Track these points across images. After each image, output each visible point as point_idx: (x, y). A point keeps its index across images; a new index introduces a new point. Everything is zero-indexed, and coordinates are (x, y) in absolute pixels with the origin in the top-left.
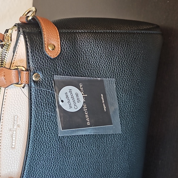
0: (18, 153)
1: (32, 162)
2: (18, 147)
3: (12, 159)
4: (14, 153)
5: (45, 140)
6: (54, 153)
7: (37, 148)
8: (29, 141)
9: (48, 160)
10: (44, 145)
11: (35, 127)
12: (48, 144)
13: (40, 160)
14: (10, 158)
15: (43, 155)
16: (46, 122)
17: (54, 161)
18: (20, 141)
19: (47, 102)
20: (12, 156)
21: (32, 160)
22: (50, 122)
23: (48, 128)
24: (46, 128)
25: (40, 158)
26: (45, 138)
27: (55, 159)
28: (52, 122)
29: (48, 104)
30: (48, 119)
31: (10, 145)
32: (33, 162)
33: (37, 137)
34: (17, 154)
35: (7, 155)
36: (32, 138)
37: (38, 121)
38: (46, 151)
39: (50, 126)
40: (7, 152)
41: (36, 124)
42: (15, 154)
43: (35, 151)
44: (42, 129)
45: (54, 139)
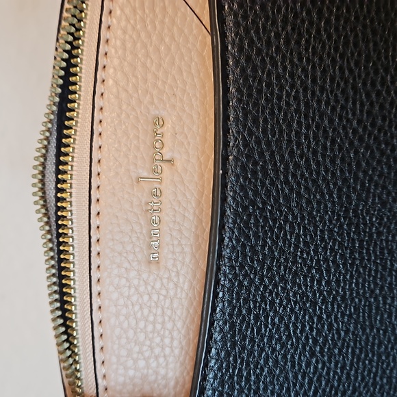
0: (176, 285)
1: (240, 311)
2: (175, 260)
3: (150, 311)
4: (158, 285)
5: (289, 209)
6: (328, 271)
7: (256, 244)
8: (223, 213)
9: (304, 304)
10: (285, 235)
11: (246, 145)
12: (305, 228)
13: (272, 303)
14: (141, 308)
15: (286, 281)
16: (289, 126)
17: (333, 308)
18: (180, 231)
19: (293, 29)
20: (150, 297)
21: (238, 300)
22: (308, 128)
23: (301, 157)
24: (292, 154)
25: (271, 293)
26: (287, 199)
27: (335, 298)
28: (318, 127)
29: (298, 43)
30: (297, 111)
31: (137, 250)
32: (244, 311)
33: (256, 193)
34: (172, 293)
35: (129, 297)
36: (234, 198)
38: (295, 262)
39: (309, 147)
40: (127, 280)
42: (164, 292)
43: (252, 261)
44: (277, 158)
45: (326, 206)
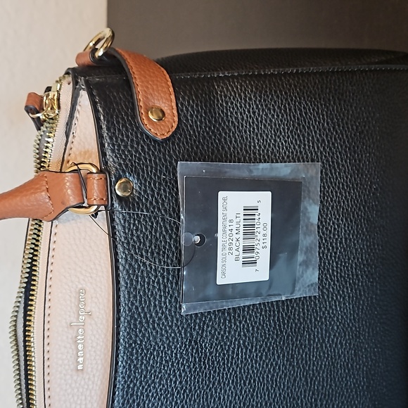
0: (93, 383)
1: (128, 401)
2: (92, 368)
3: (78, 398)
4: (83, 383)
5: (156, 343)
6: (180, 376)
7: (137, 364)
8: (118, 348)
9: (167, 395)
10: (154, 358)
11: (130, 310)
12: (165, 353)
13: (148, 396)
14: (73, 396)
15: (155, 383)
16: (155, 299)
17: (184, 397)
18: (95, 351)
19: (155, 247)
20: (78, 390)
21: (127, 395)
22: (166, 298)
23: (162, 314)
24: (157, 313)
25: (146, 390)
26: (155, 338)
27: (185, 391)
28: (171, 297)
29: (158, 253)
30: (159, 289)
31: (71, 363)
32: (131, 401)
33: (136, 336)
34: (91, 387)
35: (66, 390)
36: (123, 340)
37: (135, 297)
38: (160, 372)
39: (166, 308)
40: (65, 380)
41: (133, 304)
42: (86, 387)
43: (135, 373)
44: (148, 316)
45: (178, 340)
